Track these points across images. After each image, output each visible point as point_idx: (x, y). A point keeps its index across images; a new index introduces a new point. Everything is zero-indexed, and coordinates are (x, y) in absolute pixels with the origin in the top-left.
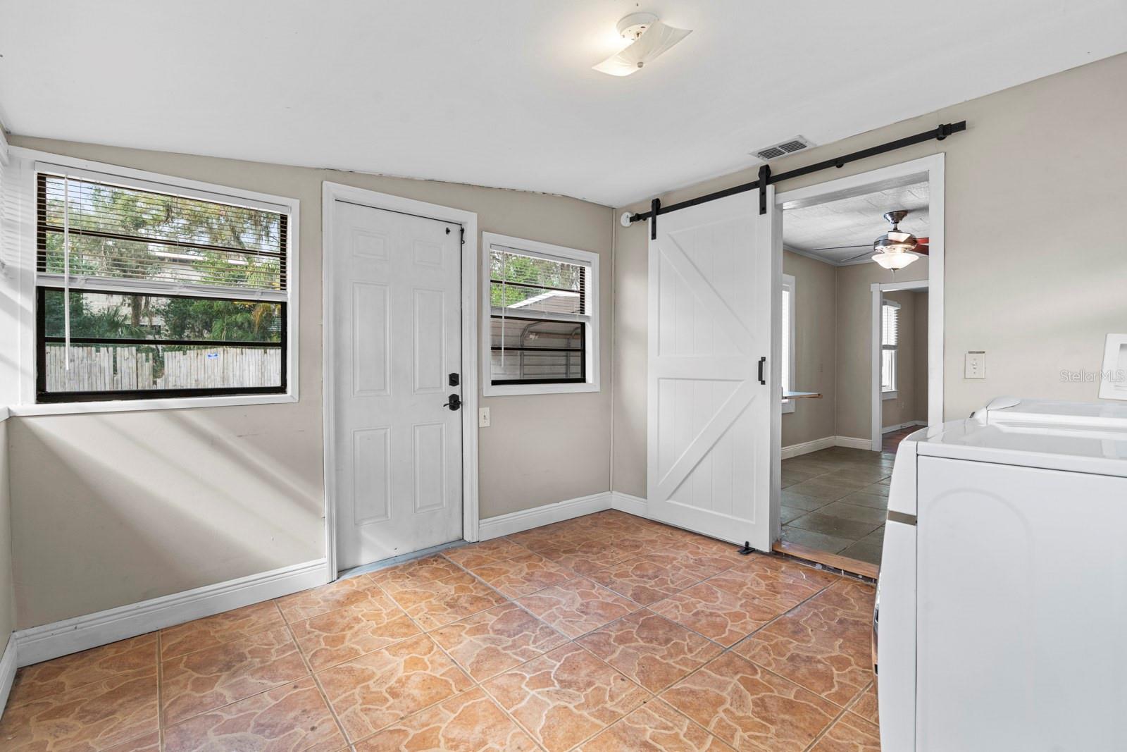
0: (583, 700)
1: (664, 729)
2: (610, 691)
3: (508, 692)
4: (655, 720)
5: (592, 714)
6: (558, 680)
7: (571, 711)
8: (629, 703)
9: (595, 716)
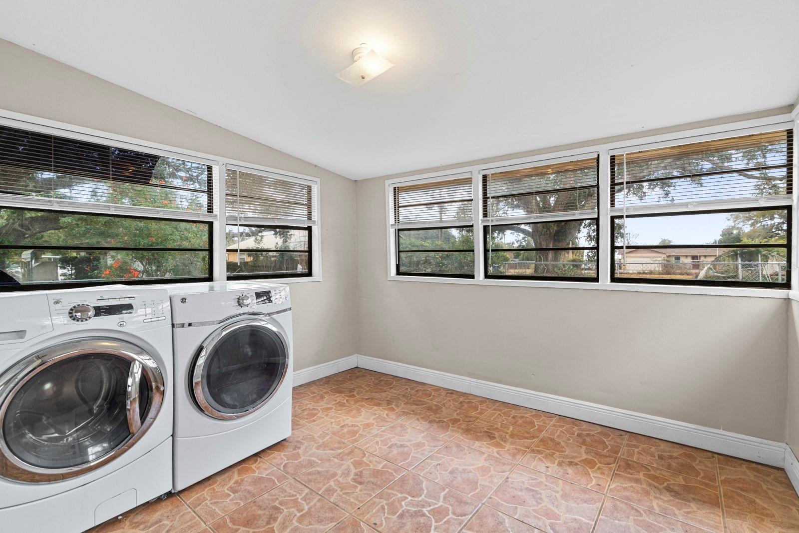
0: (403, 503)
1: (348, 493)
2: (385, 513)
3: (457, 501)
4: (353, 497)
5: (395, 495)
6: (427, 516)
7: (409, 495)
8: (370, 506)
9: (393, 494)
